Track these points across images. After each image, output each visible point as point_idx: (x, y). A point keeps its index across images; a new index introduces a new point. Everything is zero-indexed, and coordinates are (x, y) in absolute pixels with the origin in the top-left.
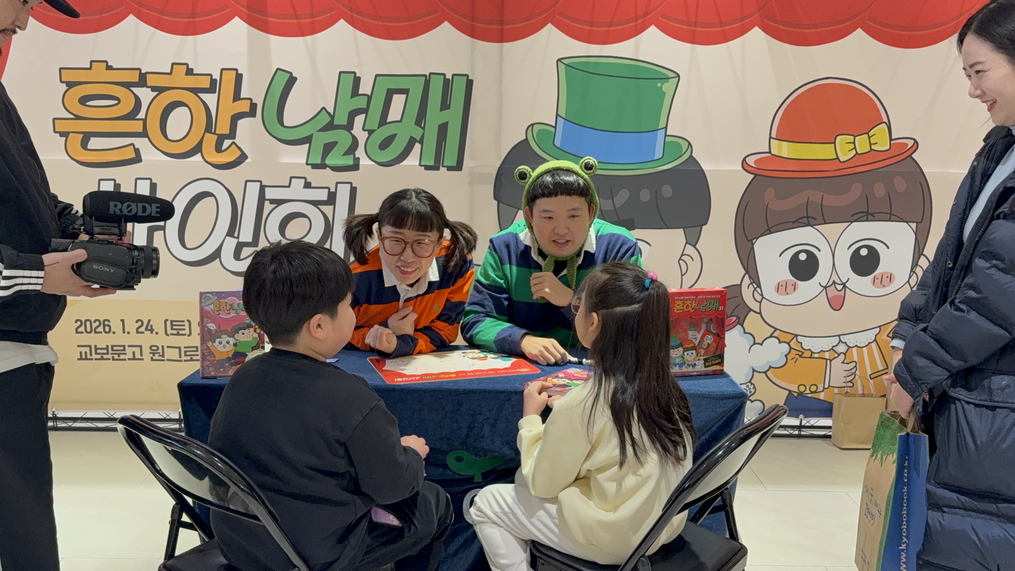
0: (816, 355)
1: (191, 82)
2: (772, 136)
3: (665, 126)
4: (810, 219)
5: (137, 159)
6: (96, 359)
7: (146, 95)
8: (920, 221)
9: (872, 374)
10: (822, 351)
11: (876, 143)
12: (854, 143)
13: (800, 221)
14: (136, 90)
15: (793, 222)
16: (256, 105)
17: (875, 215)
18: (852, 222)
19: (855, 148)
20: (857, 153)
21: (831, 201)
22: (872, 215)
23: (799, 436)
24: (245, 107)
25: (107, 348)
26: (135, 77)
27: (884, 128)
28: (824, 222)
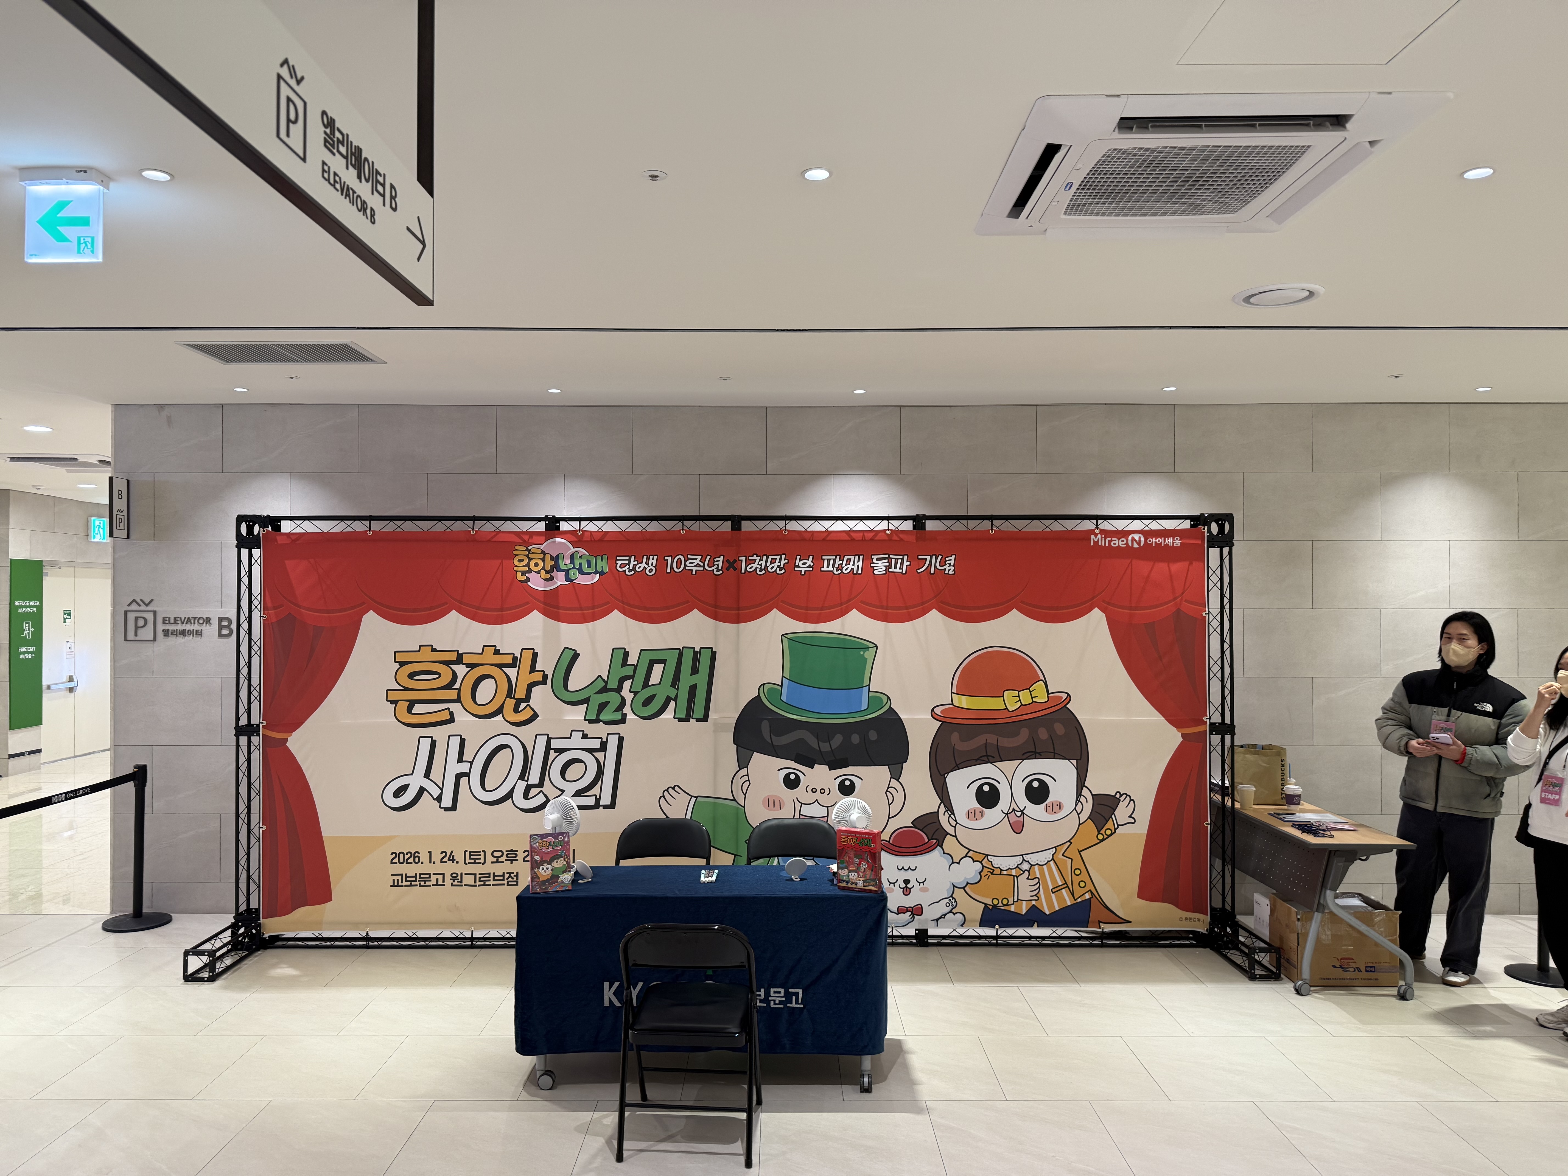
0: (1005, 873)
1: (498, 659)
2: (953, 691)
3: (868, 684)
4: (989, 757)
5: (451, 720)
6: (406, 886)
7: (461, 670)
8: (1079, 758)
9: (1053, 888)
10: (1009, 868)
11: (1037, 697)
12: (1019, 696)
13: (980, 759)
14: (453, 667)
15: (976, 760)
16: (547, 675)
17: (1041, 753)
18: (1023, 760)
19: (1020, 700)
20: (1022, 705)
21: (1005, 742)
22: (1039, 753)
23: (997, 945)
24: (538, 677)
25: (415, 876)
26: (454, 657)
27: (1041, 685)
28: (1000, 760)
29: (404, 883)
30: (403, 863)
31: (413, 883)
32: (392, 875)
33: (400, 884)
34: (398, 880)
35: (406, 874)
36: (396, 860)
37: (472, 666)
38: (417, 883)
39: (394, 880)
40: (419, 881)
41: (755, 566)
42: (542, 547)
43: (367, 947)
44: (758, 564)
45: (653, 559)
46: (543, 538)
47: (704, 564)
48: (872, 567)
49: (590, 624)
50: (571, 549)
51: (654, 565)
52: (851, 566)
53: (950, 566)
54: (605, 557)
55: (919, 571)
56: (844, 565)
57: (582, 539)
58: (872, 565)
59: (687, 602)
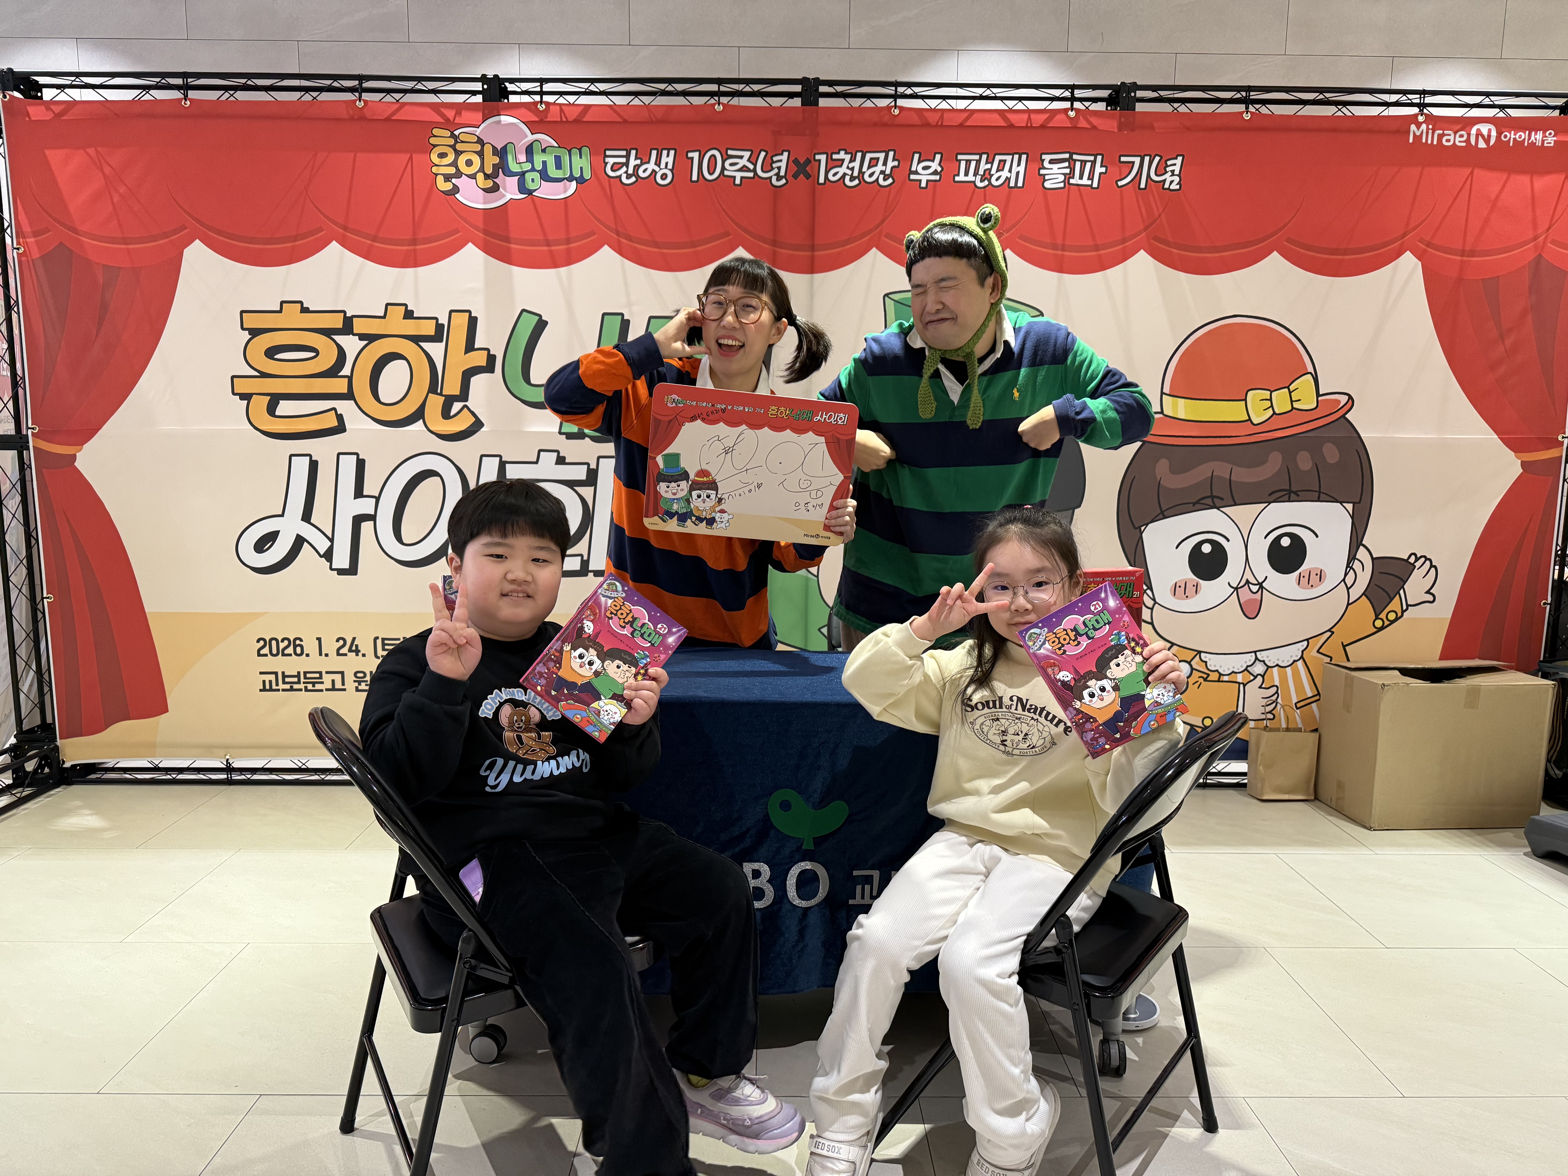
0: (1226, 678)
1: (411, 328)
2: (1164, 391)
4: (1215, 500)
5: (340, 428)
6: (284, 690)
7: (351, 344)
8: (1357, 500)
9: (1298, 702)
10: (1233, 672)
11: (1300, 400)
12: (1271, 400)
13: (1202, 502)
14: (339, 339)
15: (1194, 504)
16: (494, 357)
17: (1299, 493)
18: (1269, 503)
19: (1272, 406)
20: (1274, 413)
21: (1242, 475)
22: (1296, 493)
24: (480, 359)
25: (298, 675)
26: (337, 322)
27: (1310, 381)
28: (1233, 503)
29: (281, 686)
30: (277, 655)
31: (296, 686)
32: (261, 673)
33: (274, 687)
34: (270, 682)
35: (283, 673)
36: (266, 651)
37: (369, 338)
38: (302, 686)
39: (264, 682)
40: (304, 683)
41: (843, 170)
42: (478, 131)
43: (229, 782)
44: (848, 168)
45: (668, 156)
46: (479, 116)
47: (755, 165)
48: (1042, 175)
49: (563, 270)
50: (526, 136)
51: (670, 166)
52: (1005, 174)
53: (1173, 175)
54: (585, 150)
55: (1120, 183)
56: (993, 171)
57: (546, 118)
58: (1042, 172)
59: (727, 234)
